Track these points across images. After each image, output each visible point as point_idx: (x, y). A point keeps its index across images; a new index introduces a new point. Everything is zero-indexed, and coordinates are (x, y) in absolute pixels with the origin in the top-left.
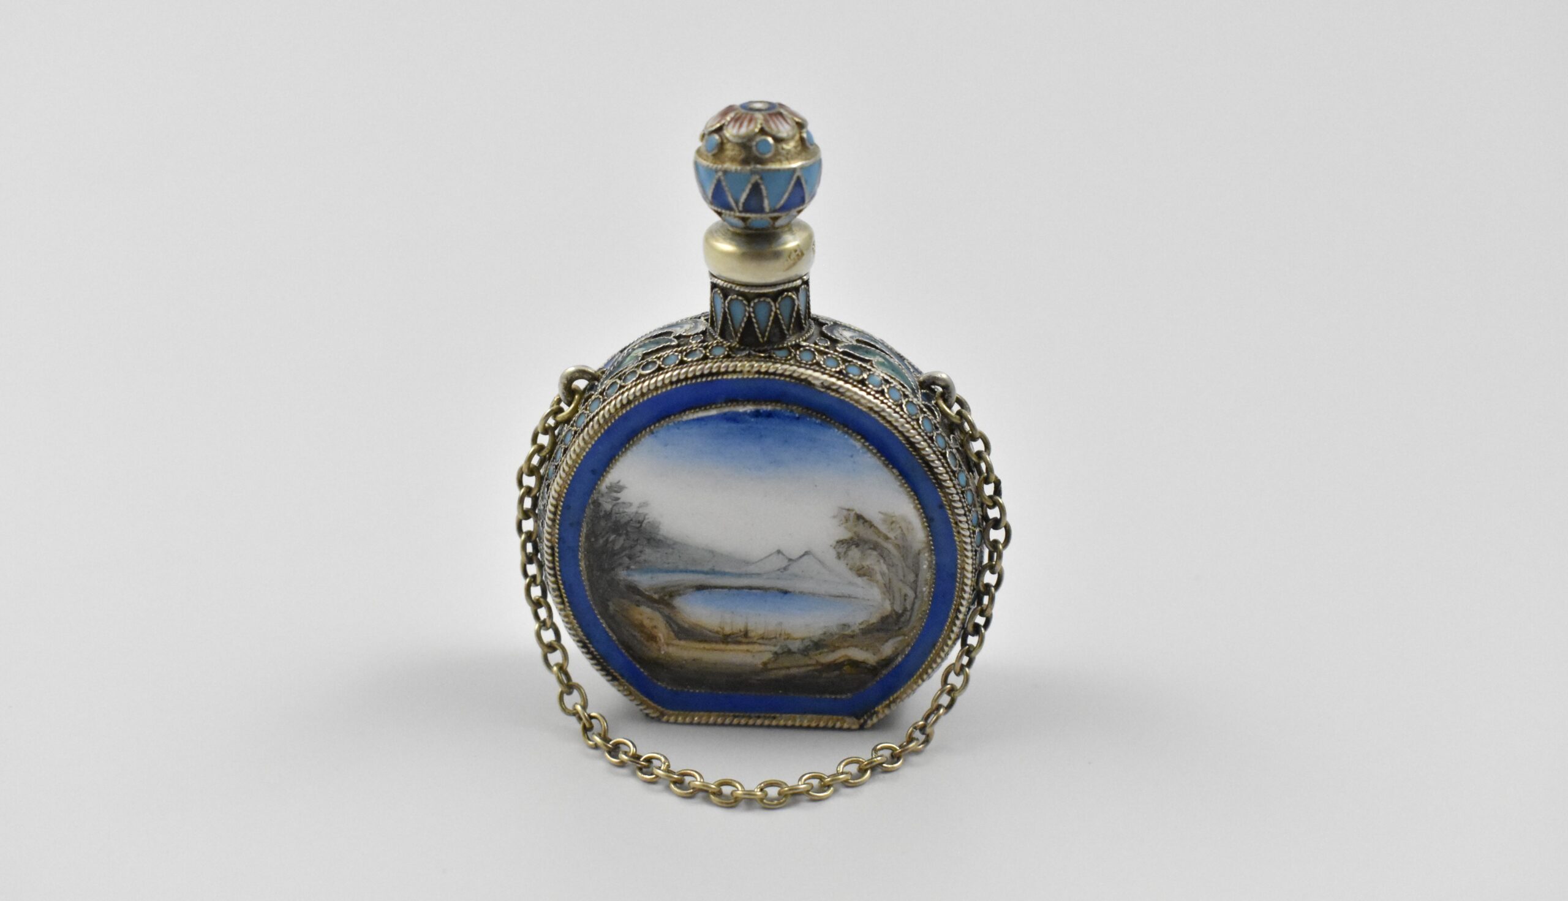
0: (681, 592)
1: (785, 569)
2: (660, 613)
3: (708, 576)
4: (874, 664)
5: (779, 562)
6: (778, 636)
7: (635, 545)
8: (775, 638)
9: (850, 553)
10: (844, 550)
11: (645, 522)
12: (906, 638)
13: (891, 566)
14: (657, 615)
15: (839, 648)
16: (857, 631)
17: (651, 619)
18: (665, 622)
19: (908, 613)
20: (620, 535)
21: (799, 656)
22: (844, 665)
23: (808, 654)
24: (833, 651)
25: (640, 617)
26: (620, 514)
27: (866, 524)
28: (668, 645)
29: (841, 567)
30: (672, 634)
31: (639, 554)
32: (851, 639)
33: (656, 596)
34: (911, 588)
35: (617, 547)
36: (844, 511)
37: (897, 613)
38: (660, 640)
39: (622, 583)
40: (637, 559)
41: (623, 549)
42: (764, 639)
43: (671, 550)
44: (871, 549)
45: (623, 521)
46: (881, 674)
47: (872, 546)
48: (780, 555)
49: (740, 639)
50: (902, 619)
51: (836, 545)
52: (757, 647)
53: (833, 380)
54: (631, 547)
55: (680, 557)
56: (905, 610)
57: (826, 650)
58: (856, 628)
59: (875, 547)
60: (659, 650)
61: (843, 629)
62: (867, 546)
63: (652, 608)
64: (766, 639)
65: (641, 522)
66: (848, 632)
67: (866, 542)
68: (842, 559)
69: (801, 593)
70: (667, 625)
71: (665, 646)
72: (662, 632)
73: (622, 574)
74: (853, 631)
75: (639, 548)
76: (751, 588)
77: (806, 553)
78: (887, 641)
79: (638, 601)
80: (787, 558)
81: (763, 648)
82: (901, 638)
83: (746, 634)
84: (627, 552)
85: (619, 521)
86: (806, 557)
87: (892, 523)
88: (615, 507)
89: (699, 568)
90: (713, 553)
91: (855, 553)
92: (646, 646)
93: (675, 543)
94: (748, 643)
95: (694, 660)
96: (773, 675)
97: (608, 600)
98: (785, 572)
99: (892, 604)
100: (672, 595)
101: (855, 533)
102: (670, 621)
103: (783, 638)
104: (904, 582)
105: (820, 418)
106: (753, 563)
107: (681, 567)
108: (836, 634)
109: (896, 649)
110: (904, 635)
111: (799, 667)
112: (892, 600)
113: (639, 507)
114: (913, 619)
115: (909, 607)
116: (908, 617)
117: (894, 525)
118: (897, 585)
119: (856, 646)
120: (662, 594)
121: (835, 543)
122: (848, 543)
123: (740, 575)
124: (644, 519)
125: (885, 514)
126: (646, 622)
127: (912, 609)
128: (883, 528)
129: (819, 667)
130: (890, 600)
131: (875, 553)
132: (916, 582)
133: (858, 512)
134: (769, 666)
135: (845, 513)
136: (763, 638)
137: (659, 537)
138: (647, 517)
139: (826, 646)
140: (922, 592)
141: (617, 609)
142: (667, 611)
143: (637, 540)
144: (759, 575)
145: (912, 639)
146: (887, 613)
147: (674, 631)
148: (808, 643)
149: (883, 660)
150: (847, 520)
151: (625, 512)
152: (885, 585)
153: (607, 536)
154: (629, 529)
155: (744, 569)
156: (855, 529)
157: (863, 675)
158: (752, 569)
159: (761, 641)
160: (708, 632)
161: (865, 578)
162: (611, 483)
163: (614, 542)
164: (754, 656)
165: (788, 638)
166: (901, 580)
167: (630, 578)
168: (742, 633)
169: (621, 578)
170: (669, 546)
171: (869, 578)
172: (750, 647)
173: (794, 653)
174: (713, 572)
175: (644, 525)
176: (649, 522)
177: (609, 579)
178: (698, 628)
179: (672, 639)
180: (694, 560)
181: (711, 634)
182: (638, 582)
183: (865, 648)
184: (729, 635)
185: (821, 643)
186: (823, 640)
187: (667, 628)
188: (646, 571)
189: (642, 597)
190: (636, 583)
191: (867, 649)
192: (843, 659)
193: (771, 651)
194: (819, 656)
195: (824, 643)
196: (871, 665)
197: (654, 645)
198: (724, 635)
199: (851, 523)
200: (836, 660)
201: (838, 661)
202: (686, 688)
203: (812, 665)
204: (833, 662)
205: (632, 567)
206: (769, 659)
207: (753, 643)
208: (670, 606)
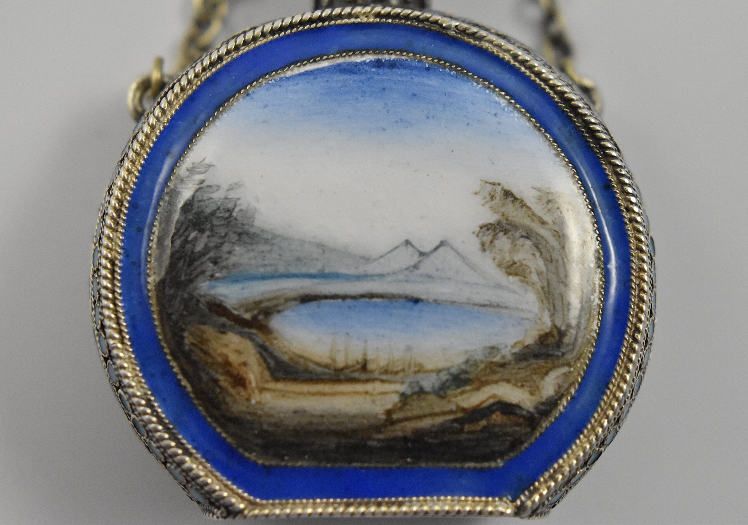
0: (280, 308)
1: (416, 267)
2: (252, 340)
3: (316, 281)
4: (532, 410)
5: (408, 258)
6: (406, 368)
7: (222, 244)
8: (403, 370)
9: (497, 243)
10: (490, 238)
11: (237, 209)
12: (572, 369)
13: (547, 261)
14: (246, 345)
15: (484, 383)
16: (509, 357)
17: (239, 352)
18: (258, 356)
19: (572, 332)
20: (202, 231)
21: (432, 398)
22: (493, 412)
23: (445, 393)
24: (478, 389)
25: (225, 351)
26: (204, 201)
27: (517, 204)
28: (262, 390)
30: (267, 374)
31: (227, 256)
32: (501, 369)
33: (247, 316)
34: (576, 295)
35: (199, 247)
36: (488, 185)
37: (558, 330)
38: (250, 383)
39: (202, 300)
40: (224, 264)
41: (206, 250)
42: (388, 374)
43: (267, 247)
44: (522, 236)
45: (208, 211)
46: (541, 427)
47: (524, 234)
48: (410, 248)
49: (356, 375)
50: (566, 340)
51: (480, 232)
52: (378, 387)
54: (218, 247)
55: (280, 255)
56: (568, 327)
57: (468, 388)
58: (507, 353)
59: (529, 236)
60: (248, 400)
61: (490, 354)
62: (518, 235)
63: (242, 334)
64: (391, 373)
65: (230, 211)
66: (497, 359)
67: (515, 227)
68: (488, 252)
69: (436, 301)
70: (261, 361)
71: (257, 392)
72: (254, 373)
73: (204, 288)
74: (504, 357)
75: (226, 247)
76: (371, 296)
77: (442, 244)
78: (547, 373)
79: (223, 326)
80: (419, 251)
81: (387, 387)
82: (565, 369)
83: (364, 367)
84: (212, 254)
85: (203, 212)
86: (441, 249)
87: (549, 201)
88: (198, 193)
89: (304, 270)
90: (322, 247)
91: (503, 242)
92: (231, 395)
93: (275, 236)
94: (367, 381)
95: (295, 412)
96: (398, 431)
97: (183, 330)
98: (416, 272)
99: (552, 316)
100: (268, 313)
101: (503, 215)
102: (264, 350)
103: (413, 369)
104: (567, 285)
105: (455, 69)
106: (375, 260)
107: (282, 270)
108: (482, 362)
109: (560, 386)
110: (569, 365)
111: (433, 415)
112: (552, 311)
113: (228, 190)
114: (580, 340)
115: (574, 324)
116: (573, 337)
117: (550, 205)
119: (508, 381)
120: (256, 312)
121: (478, 229)
122: (494, 230)
123: (359, 278)
124: (235, 206)
125: (539, 190)
126: (233, 358)
127: (578, 326)
128: (538, 209)
129: (459, 415)
130: (549, 311)
131: (528, 243)
133: (506, 188)
134: (395, 416)
135: (489, 187)
136: (386, 372)
137: (252, 230)
138: (238, 202)
139: (467, 382)
140: (588, 301)
141: (194, 341)
142: (260, 338)
143: (226, 235)
144: (381, 276)
145: (579, 374)
146: (547, 331)
147: (269, 368)
148: (447, 377)
149: (542, 404)
150: (492, 197)
151: (211, 198)
152: (543, 288)
153: (186, 234)
154: (215, 222)
155: (361, 270)
156: (503, 210)
157: (518, 429)
158: (372, 268)
159: (384, 377)
160: (315, 366)
161: (517, 278)
162: (193, 163)
163: (194, 240)
164: (373, 402)
165: (419, 371)
166: (562, 282)
167: (213, 292)
168: (358, 366)
169: (202, 293)
170: (266, 241)
171: (523, 279)
172: (369, 387)
173: (427, 393)
174: (322, 275)
175: (234, 214)
176: (241, 210)
177: (186, 296)
178: (301, 360)
179: (267, 382)
180: (298, 259)
181: (319, 369)
182: (225, 296)
183: (519, 384)
184: (342, 369)
185: (463, 376)
186: (466, 372)
187: (260, 365)
188: (236, 280)
189: (229, 318)
190: (222, 298)
191: (522, 386)
192: (491, 401)
193: (397, 392)
194: (459, 398)
195: (467, 376)
196: (528, 412)
197: (243, 393)
198: (336, 370)
199: (497, 200)
200: (483, 402)
201: (485, 405)
202: (283, 460)
203: (451, 412)
204: (478, 405)
205: (217, 275)
206: (395, 405)
207: (373, 380)
208: (265, 329)
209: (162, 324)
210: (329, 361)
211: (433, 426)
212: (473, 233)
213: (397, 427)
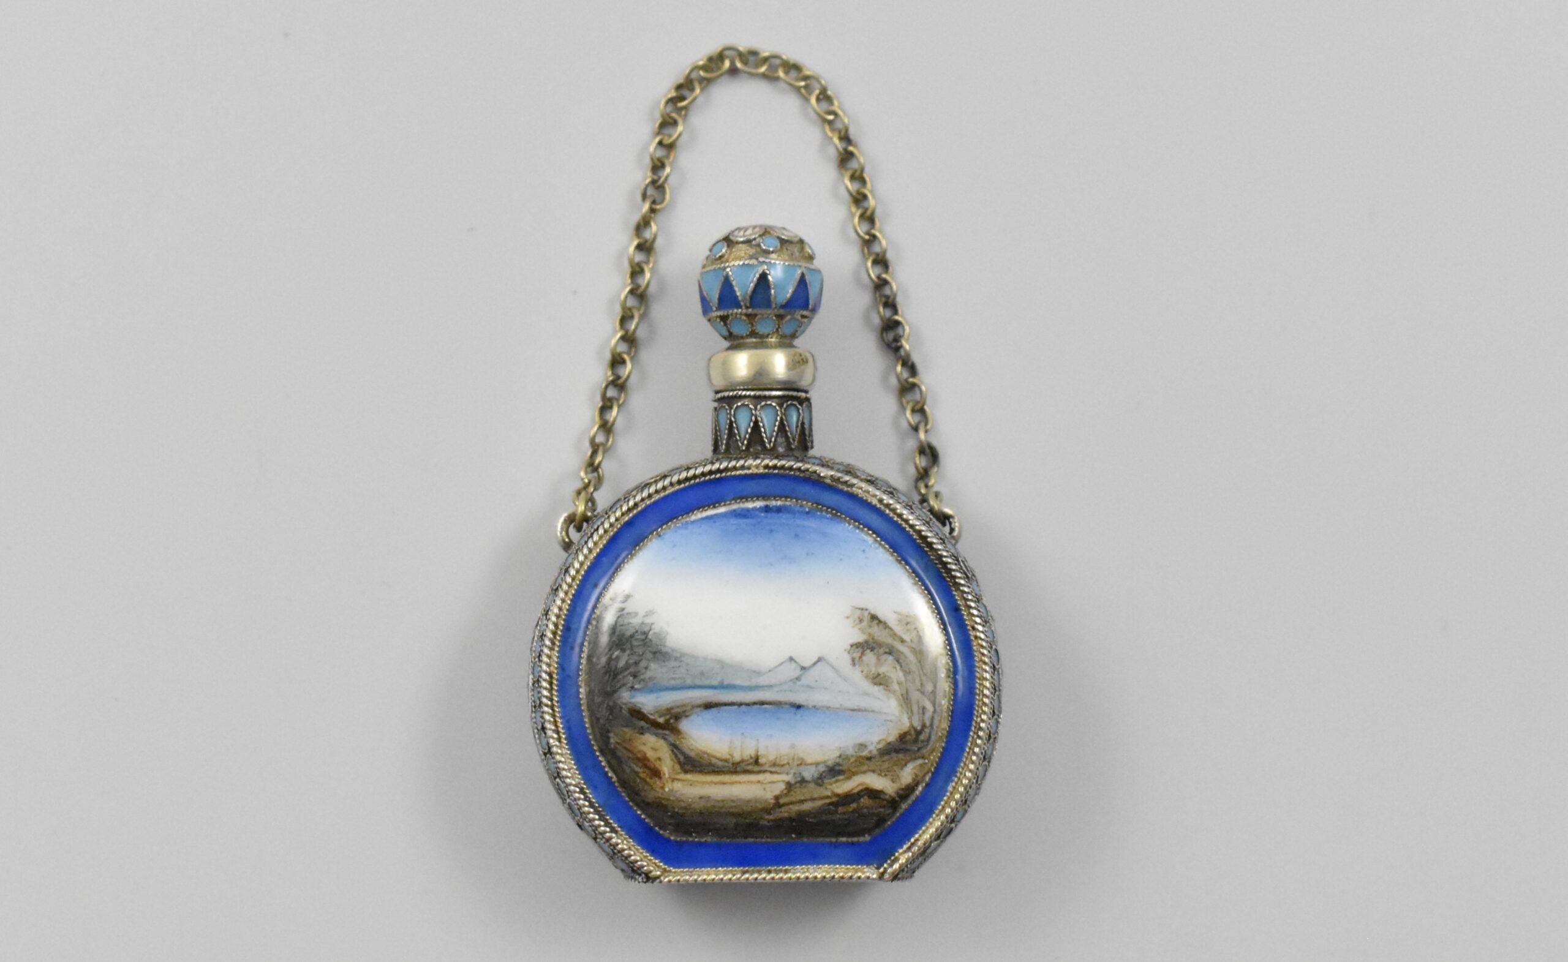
0: (687, 714)
1: (798, 679)
2: (665, 739)
3: (717, 691)
4: (893, 794)
5: (791, 671)
6: (791, 762)
7: (640, 661)
8: (788, 763)
9: (865, 658)
10: (859, 654)
11: (651, 633)
12: (926, 761)
13: (907, 673)
14: (661, 744)
15: (854, 774)
16: (875, 752)
17: (654, 749)
18: (670, 752)
19: (927, 730)
20: (623, 650)
21: (812, 785)
22: (862, 796)
23: (823, 783)
24: (849, 778)
25: (643, 748)
26: (625, 625)
27: (881, 626)
28: (673, 780)
29: (856, 675)
30: (677, 767)
31: (644, 671)
32: (867, 762)
33: (661, 720)
34: (930, 700)
35: (621, 664)
36: (857, 610)
37: (915, 730)
38: (664, 774)
39: (624, 706)
40: (642, 677)
41: (627, 666)
42: (776, 766)
43: (677, 664)
44: (886, 653)
45: (628, 634)
46: (901, 808)
47: (887, 650)
48: (793, 662)
49: (750, 768)
50: (922, 737)
51: (850, 649)
52: (768, 777)
53: (839, 475)
54: (636, 663)
55: (687, 670)
56: (924, 726)
57: (841, 777)
58: (873, 748)
59: (890, 652)
60: (663, 788)
61: (859, 749)
62: (881, 651)
63: (657, 735)
64: (778, 765)
65: (646, 634)
66: (865, 753)
67: (880, 645)
68: (857, 666)
69: (814, 707)
70: (673, 757)
71: (670, 782)
72: (667, 766)
73: (625, 697)
74: (870, 752)
75: (643, 664)
76: (762, 703)
77: (820, 660)
78: (906, 765)
79: (642, 728)
80: (800, 666)
81: (776, 777)
82: (920, 761)
83: (756, 762)
84: (632, 670)
85: (623, 635)
86: (819, 663)
87: (907, 624)
88: (620, 619)
89: (707, 682)
90: (722, 664)
91: (870, 657)
92: (649, 784)
93: (683, 655)
94: (759, 772)
95: (701, 798)
96: (783, 813)
97: (608, 731)
98: (799, 683)
99: (910, 718)
100: (677, 717)
101: (870, 635)
102: (675, 748)
103: (797, 762)
104: (923, 693)
105: (831, 513)
106: (765, 674)
107: (689, 682)
108: (852, 756)
109: (916, 775)
110: (923, 757)
111: (813, 799)
112: (909, 713)
113: (644, 616)
114: (933, 738)
115: (928, 723)
116: (927, 735)
117: (910, 626)
118: (915, 696)
119: (874, 771)
120: (668, 717)
121: (849, 647)
122: (863, 647)
123: (751, 688)
124: (650, 630)
125: (899, 614)
126: (650, 754)
127: (931, 725)
128: (898, 629)
129: (834, 799)
130: (908, 713)
131: (890, 658)
132: (934, 692)
133: (873, 612)
134: (782, 801)
135: (858, 612)
136: (774, 765)
137: (664, 650)
138: (653, 627)
139: (841, 772)
140: (940, 705)
141: (619, 741)
142: (672, 738)
143: (643, 654)
144: (770, 687)
145: (932, 765)
146: (906, 730)
147: (680, 763)
148: (823, 769)
149: (903, 789)
150: (861, 621)
151: (631, 623)
152: (902, 695)
153: (612, 652)
154: (635, 643)
155: (755, 681)
156: (870, 631)
157: (882, 810)
158: (762, 681)
159: (773, 769)
160: (717, 761)
161: (881, 687)
163: (618, 658)
164: (765, 789)
165: (801, 764)
166: (918, 690)
167: (633, 700)
168: (752, 761)
169: (624, 701)
170: (676, 659)
171: (885, 687)
172: (761, 777)
173: (807, 782)
174: (722, 687)
175: (650, 636)
176: (655, 633)
177: (611, 704)
178: (706, 756)
179: (679, 773)
180: (702, 674)
181: (720, 763)
182: (643, 704)
183: (883, 774)
184: (738, 763)
185: (837, 768)
186: (838, 764)
187: (672, 760)
188: (651, 691)
189: (646, 723)
190: (641, 706)
191: (886, 775)
192: (860, 788)
193: (783, 781)
194: (834, 785)
195: (841, 768)
196: (890, 796)
197: (658, 783)
198: (733, 764)
199: (865, 624)
200: (853, 789)
201: (855, 791)
202: (691, 836)
203: (828, 797)
204: (849, 792)
205: (636, 687)
206: (782, 792)
207: (765, 771)
208: (676, 731)
209: (592, 726)
210: (728, 757)
211: (813, 808)
212: (845, 650)
213: (783, 809)
